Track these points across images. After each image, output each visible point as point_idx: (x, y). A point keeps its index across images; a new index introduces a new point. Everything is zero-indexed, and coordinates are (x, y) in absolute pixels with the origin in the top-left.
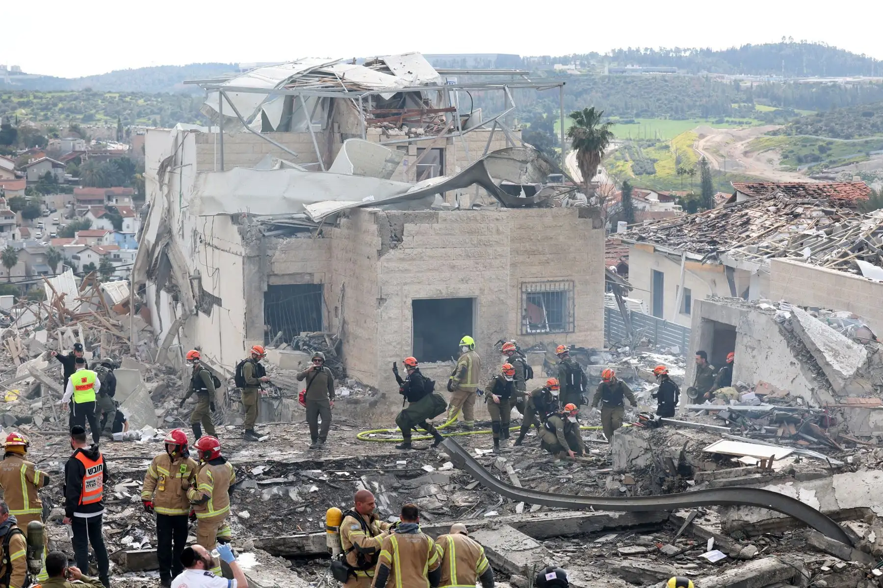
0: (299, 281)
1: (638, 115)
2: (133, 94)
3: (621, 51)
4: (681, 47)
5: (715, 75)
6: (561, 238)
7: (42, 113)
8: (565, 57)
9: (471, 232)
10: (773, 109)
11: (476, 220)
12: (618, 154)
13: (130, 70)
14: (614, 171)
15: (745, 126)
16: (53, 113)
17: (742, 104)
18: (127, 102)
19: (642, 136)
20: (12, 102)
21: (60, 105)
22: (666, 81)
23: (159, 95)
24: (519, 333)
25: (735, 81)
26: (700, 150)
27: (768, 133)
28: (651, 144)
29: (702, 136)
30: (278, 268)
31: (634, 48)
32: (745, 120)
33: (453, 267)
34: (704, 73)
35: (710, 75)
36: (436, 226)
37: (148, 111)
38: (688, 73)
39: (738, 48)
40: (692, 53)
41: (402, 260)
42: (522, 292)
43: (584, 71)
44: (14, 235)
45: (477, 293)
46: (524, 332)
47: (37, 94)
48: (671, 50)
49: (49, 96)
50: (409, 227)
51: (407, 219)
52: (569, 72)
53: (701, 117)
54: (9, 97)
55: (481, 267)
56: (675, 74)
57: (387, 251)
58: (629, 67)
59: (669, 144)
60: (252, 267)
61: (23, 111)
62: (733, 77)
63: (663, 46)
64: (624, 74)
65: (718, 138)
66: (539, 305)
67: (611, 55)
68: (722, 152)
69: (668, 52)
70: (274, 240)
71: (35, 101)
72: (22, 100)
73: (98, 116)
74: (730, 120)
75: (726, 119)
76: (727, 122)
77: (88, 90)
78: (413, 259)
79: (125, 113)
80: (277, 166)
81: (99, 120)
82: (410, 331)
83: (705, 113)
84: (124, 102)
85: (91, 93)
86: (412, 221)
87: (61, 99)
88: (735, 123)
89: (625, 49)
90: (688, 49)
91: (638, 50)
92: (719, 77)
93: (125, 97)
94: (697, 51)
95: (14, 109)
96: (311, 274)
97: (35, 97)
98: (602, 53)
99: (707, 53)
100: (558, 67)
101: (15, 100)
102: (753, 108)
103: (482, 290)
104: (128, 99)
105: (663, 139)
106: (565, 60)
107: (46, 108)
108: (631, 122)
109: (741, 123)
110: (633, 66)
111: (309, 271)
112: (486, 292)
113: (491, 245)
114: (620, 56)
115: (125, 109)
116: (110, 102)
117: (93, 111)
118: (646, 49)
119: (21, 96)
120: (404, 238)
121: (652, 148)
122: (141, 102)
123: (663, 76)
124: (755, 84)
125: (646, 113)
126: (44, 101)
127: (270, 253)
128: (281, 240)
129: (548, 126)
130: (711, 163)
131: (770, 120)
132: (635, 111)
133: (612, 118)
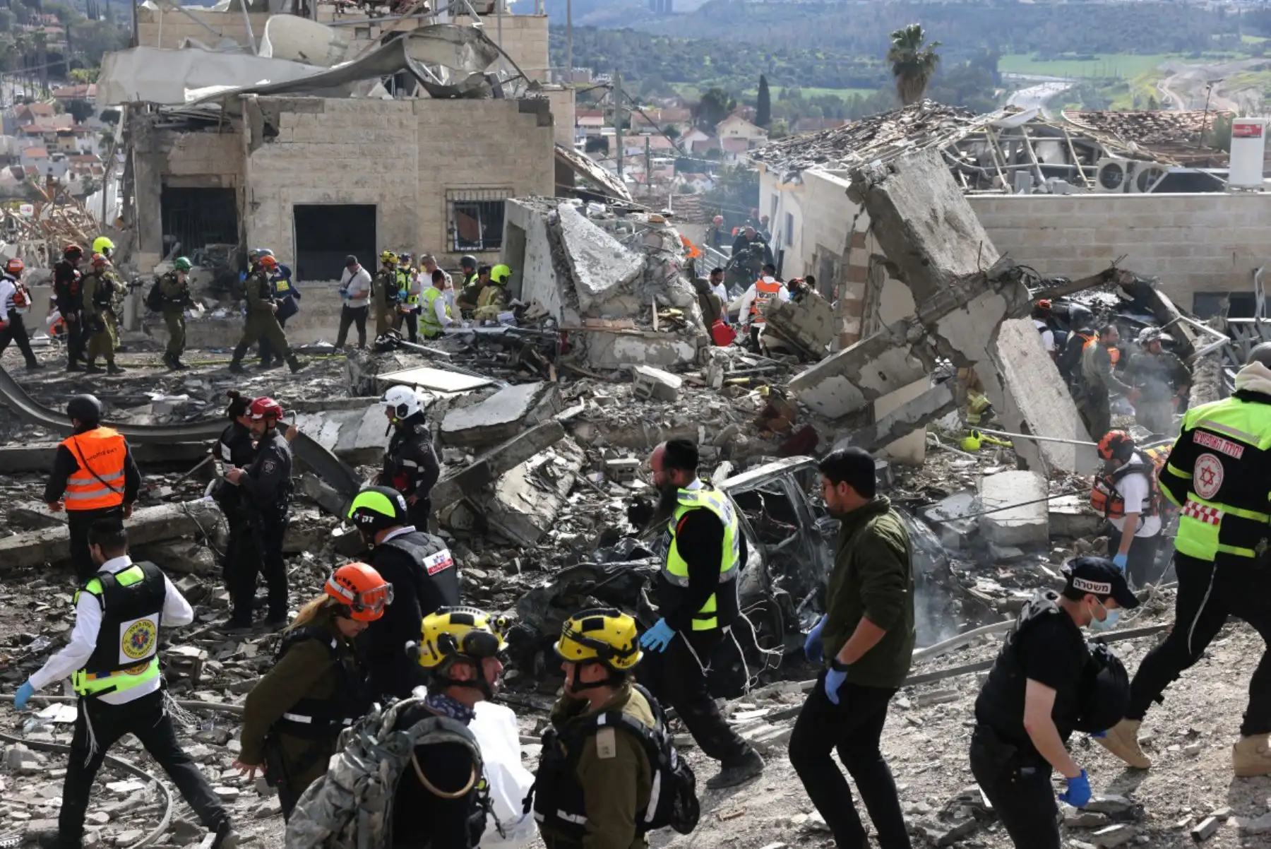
0: (203, 184)
1: (1098, 50)
6: (497, 137)
9: (366, 125)
10: (1262, 40)
11: (372, 109)
15: (1226, 61)
17: (1225, 35)
19: (1099, 75)
24: (444, 249)
26: (1166, 90)
27: (1250, 69)
28: (1109, 82)
29: (1170, 73)
30: (175, 168)
32: (1226, 54)
33: (345, 167)
35: (1190, 1)
36: (321, 116)
41: (279, 156)
42: (447, 201)
45: (375, 200)
46: (451, 249)
50: (285, 117)
51: (283, 106)
53: (1173, 51)
55: (381, 169)
57: (260, 145)
59: (1129, 82)
60: (144, 165)
65: (1189, 75)
66: (475, 217)
68: (1191, 92)
70: (171, 134)
74: (1209, 53)
75: (1205, 52)
76: (1205, 56)
78: (291, 156)
80: (182, 45)
82: (291, 242)
83: (1179, 47)
86: (291, 110)
88: (1213, 57)
92: (1201, 3)
96: (218, 176)
102: (1239, 39)
103: (382, 196)
105: (1123, 77)
108: (1090, 58)
109: (1221, 58)
111: (215, 171)
112: (387, 198)
113: (393, 142)
120: (281, 130)
121: (1109, 88)
124: (1243, 11)
125: (1109, 48)
127: (165, 148)
128: (178, 134)
129: (991, 63)
130: (1175, 104)
131: (1257, 53)
132: (1095, 46)
133: (1067, 54)
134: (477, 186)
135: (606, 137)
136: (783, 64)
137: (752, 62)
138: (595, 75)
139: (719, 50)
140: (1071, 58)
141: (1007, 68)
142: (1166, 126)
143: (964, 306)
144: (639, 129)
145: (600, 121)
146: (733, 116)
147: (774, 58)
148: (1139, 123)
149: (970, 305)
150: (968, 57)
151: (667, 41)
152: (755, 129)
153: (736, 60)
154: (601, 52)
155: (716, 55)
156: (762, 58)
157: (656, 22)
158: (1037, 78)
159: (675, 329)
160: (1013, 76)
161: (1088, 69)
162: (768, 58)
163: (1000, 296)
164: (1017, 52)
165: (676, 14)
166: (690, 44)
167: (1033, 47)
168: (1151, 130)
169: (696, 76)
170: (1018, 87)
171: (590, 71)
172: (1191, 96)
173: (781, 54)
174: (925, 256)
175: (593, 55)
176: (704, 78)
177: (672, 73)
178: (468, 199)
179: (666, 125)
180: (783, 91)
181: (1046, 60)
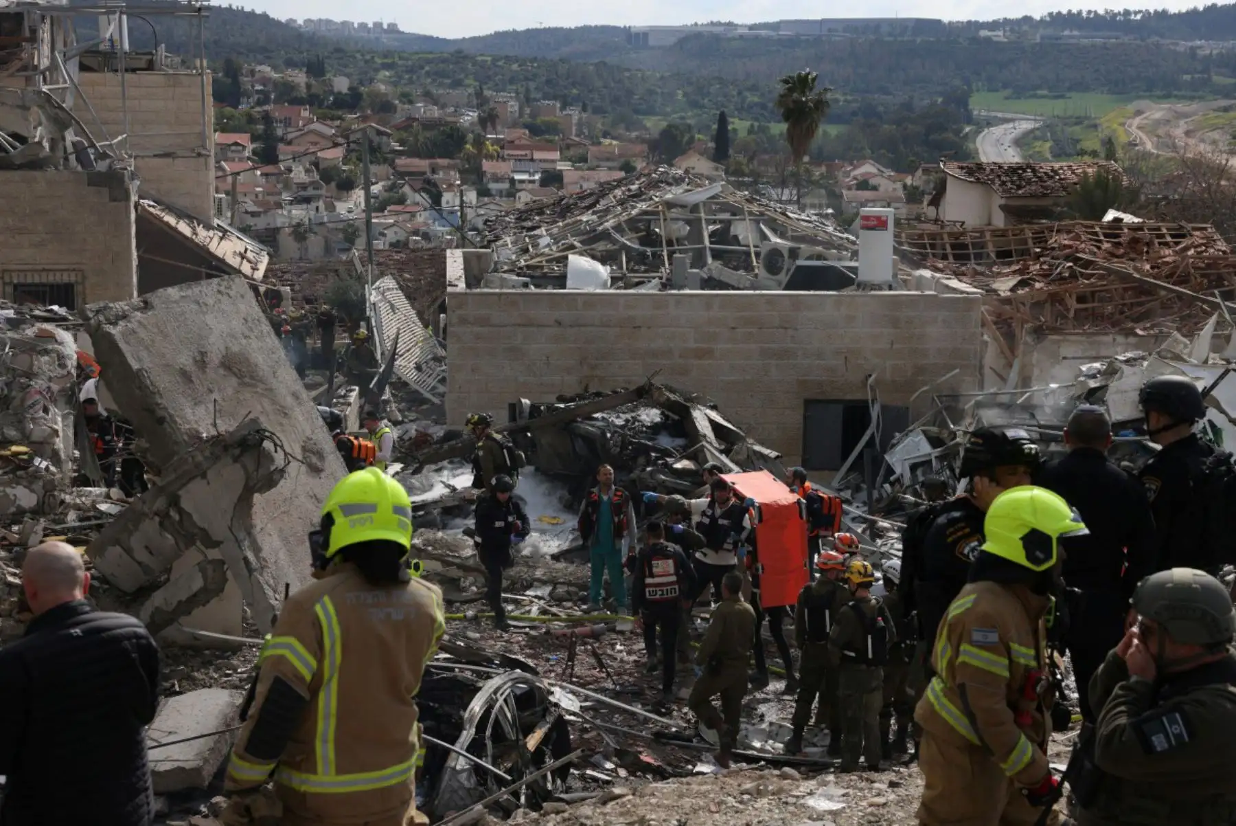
1: (1070, 89)
2: (507, 58)
3: (1059, 13)
4: (1132, 9)
5: (1168, 41)
6: (62, 213)
7: (407, 76)
8: (994, 22)
12: (1038, 133)
13: (514, 31)
14: (1031, 152)
15: (1195, 101)
16: (418, 78)
17: (1197, 76)
18: (500, 66)
19: (1069, 113)
20: (375, 62)
21: (427, 68)
22: (1107, 49)
23: (535, 59)
25: (1192, 48)
26: (1134, 129)
27: (1218, 110)
28: (1079, 121)
29: (1139, 113)
31: (1075, 11)
32: (1197, 94)
34: (1155, 39)
35: (1162, 41)
37: (522, 77)
38: (1135, 39)
39: (1201, 9)
40: (1143, 16)
42: (5, 284)
43: (1013, 38)
44: (317, 208)
47: (402, 55)
48: (1119, 13)
49: (416, 57)
52: (995, 39)
54: (373, 57)
56: (1120, 41)
58: (1067, 33)
59: (1098, 122)
61: (387, 74)
62: (1190, 44)
63: (1110, 8)
64: (1059, 42)
65: (1158, 115)
67: (1048, 19)
68: (1159, 132)
69: (1115, 15)
71: (400, 62)
72: (386, 61)
73: (467, 82)
74: (1180, 93)
75: (1176, 93)
76: (1176, 96)
77: (459, 52)
79: (497, 78)
81: (469, 86)
83: (1151, 86)
84: (497, 66)
85: (462, 55)
87: (429, 62)
88: (1184, 97)
89: (1064, 12)
90: (1140, 12)
91: (1080, 13)
92: (1173, 44)
93: (498, 60)
94: (1149, 13)
95: (377, 70)
97: (400, 58)
98: (1037, 17)
99: (1162, 15)
100: (984, 33)
101: (379, 61)
102: (1209, 79)
104: (500, 63)
105: (1093, 116)
106: (994, 25)
107: (411, 70)
108: (1062, 97)
109: (1191, 98)
110: (1071, 31)
114: (1059, 20)
115: (496, 74)
116: (482, 67)
117: (462, 76)
118: (1089, 12)
119: (386, 56)
121: (1079, 126)
122: (515, 67)
123: (1105, 43)
124: (1215, 52)
125: (1080, 86)
126: (410, 63)
129: (961, 101)
130: (1143, 143)
131: (1226, 93)
132: (1067, 84)
133: (1040, 92)
134: (40, 267)
135: (561, 171)
136: (756, 99)
137: (725, 96)
138: (563, 108)
139: (690, 84)
140: (1043, 97)
141: (979, 105)
142: (1045, 178)
143: (204, 476)
144: (595, 163)
145: (556, 155)
146: (691, 152)
147: (747, 94)
148: (1020, 175)
149: (210, 474)
150: (941, 94)
151: (639, 75)
152: (712, 164)
153: (709, 93)
154: (574, 85)
155: (689, 89)
156: (735, 93)
157: (634, 56)
158: (1009, 116)
159: (13, 471)
160: (983, 113)
161: (1057, 107)
162: (740, 93)
163: (238, 466)
164: (990, 90)
165: (652, 48)
166: (662, 78)
167: (1005, 86)
168: (1029, 182)
169: (668, 109)
170: (989, 124)
171: (558, 105)
172: (1159, 137)
173: (754, 88)
174: (161, 413)
175: (566, 88)
176: (676, 112)
177: (644, 107)
178: (29, 280)
179: (623, 160)
180: (752, 126)
181: (1019, 98)
